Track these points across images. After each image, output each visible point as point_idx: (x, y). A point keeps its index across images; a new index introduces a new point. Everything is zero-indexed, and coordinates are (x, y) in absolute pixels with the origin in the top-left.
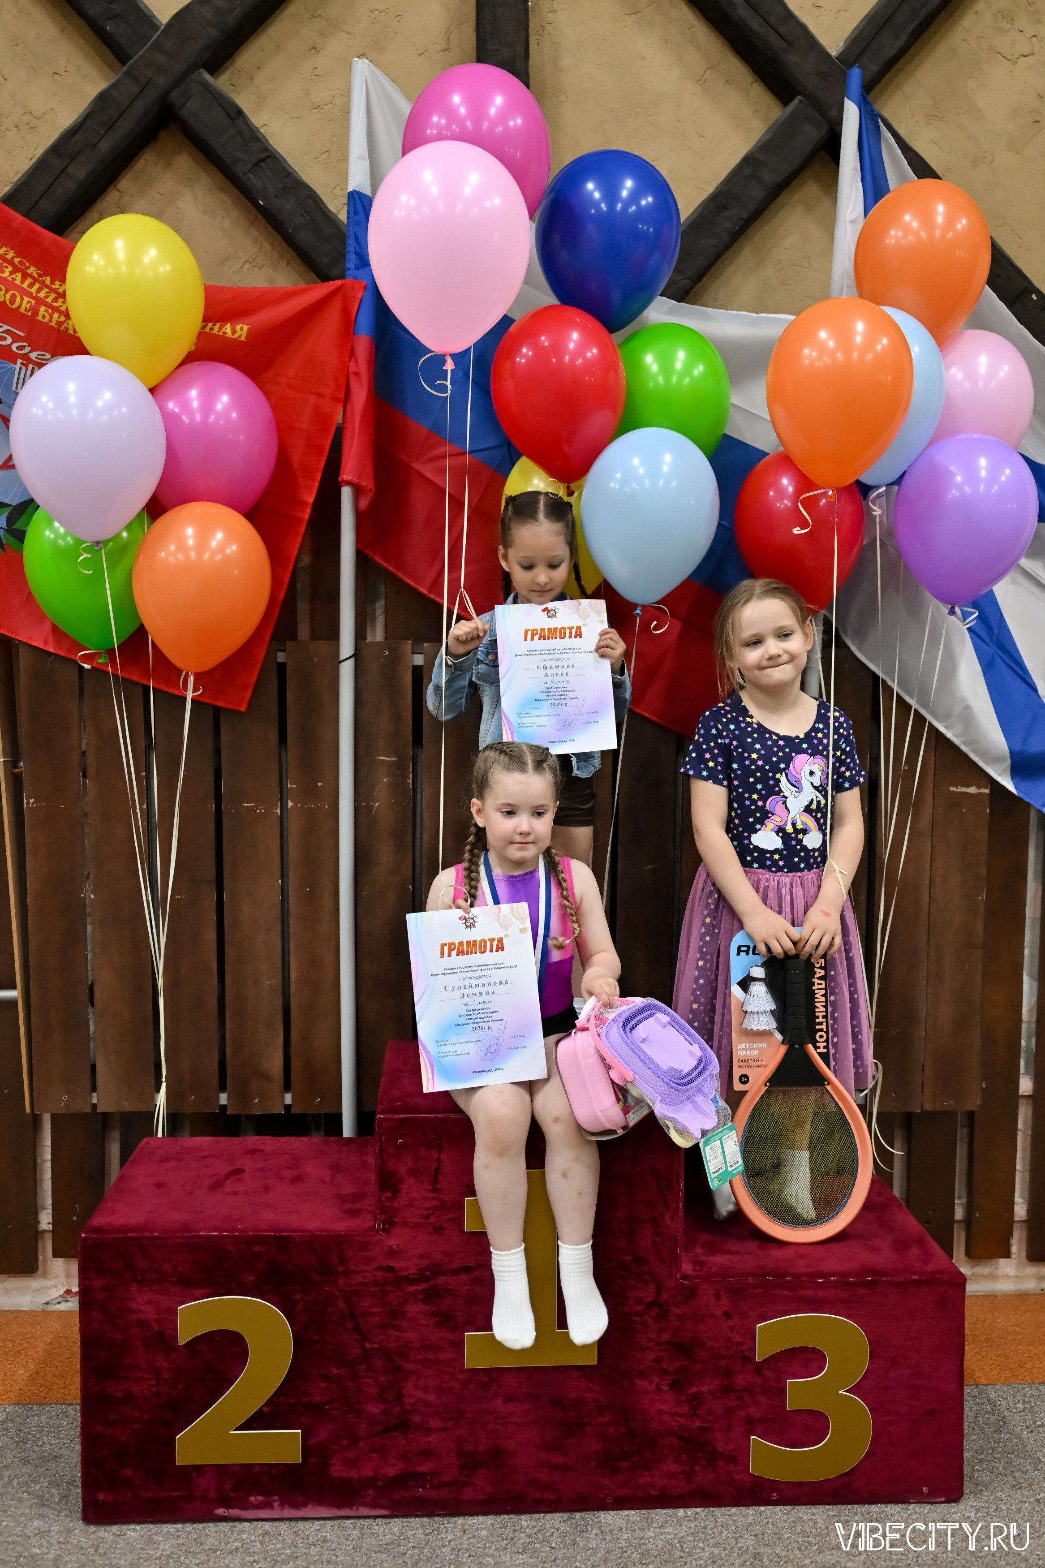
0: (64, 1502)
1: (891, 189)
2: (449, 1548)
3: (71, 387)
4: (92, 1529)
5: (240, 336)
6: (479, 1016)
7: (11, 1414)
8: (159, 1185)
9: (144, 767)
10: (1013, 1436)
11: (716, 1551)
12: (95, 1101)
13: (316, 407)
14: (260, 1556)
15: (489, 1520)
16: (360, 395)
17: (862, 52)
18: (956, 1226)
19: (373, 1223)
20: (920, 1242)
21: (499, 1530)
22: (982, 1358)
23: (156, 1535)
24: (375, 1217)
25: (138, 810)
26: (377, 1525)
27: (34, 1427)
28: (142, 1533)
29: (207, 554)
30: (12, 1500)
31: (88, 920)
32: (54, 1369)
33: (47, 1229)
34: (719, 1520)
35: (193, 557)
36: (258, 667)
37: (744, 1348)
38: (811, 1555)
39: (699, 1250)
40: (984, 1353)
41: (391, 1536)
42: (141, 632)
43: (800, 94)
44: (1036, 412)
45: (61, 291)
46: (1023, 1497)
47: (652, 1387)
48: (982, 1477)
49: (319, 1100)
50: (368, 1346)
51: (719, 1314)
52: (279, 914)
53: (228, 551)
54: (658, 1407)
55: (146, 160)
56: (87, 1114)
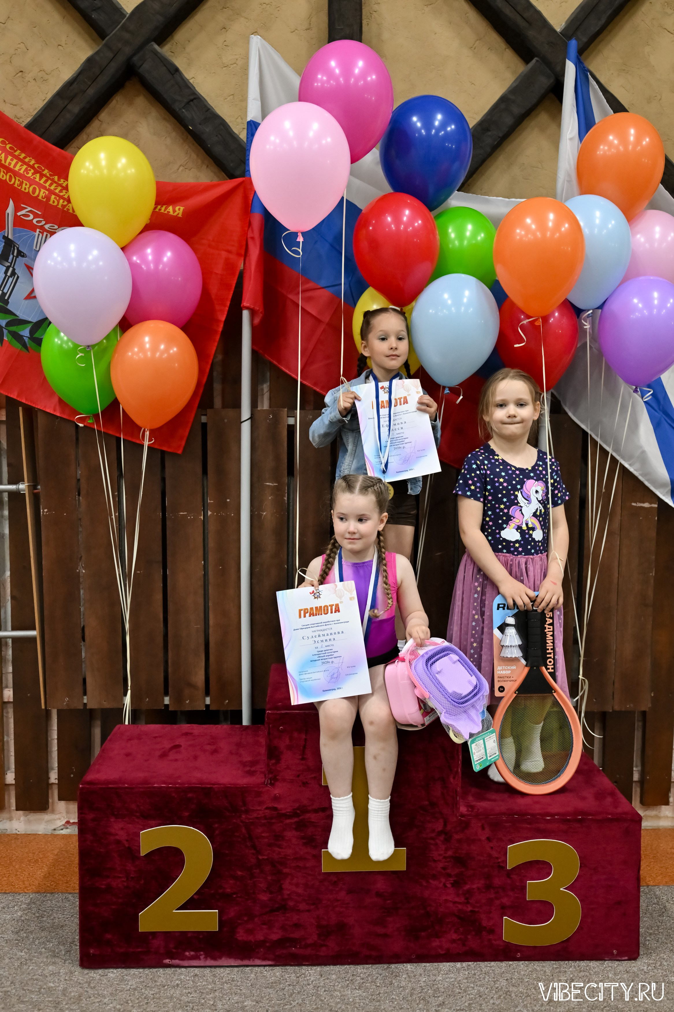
0: (68, 955)
1: (597, 122)
2: (312, 986)
3: (72, 247)
4: (86, 971)
5: (178, 214)
6: (325, 655)
7: (33, 899)
8: (128, 755)
9: (117, 489)
10: (671, 919)
11: (482, 989)
12: (85, 701)
13: (227, 259)
14: (192, 990)
15: (337, 968)
16: (255, 252)
17: (577, 29)
18: (634, 784)
19: (264, 779)
20: (612, 794)
21: (343, 975)
22: (652, 869)
23: (127, 976)
24: (265, 776)
25: (113, 517)
26: (266, 971)
27: (48, 907)
28: (118, 974)
29: (158, 354)
30: (35, 953)
31: (82, 586)
32: (60, 871)
33: (54, 782)
34: (483, 970)
35: (149, 356)
36: (190, 425)
37: (500, 860)
39: (470, 798)
40: (652, 866)
41: (275, 978)
42: (115, 403)
43: (537, 56)
45: (64, 185)
47: (441, 885)
48: (651, 945)
49: (227, 701)
50: (260, 857)
51: (483, 838)
52: (202, 583)
53: (171, 351)
54: (444, 898)
55: (117, 101)
56: (79, 710)
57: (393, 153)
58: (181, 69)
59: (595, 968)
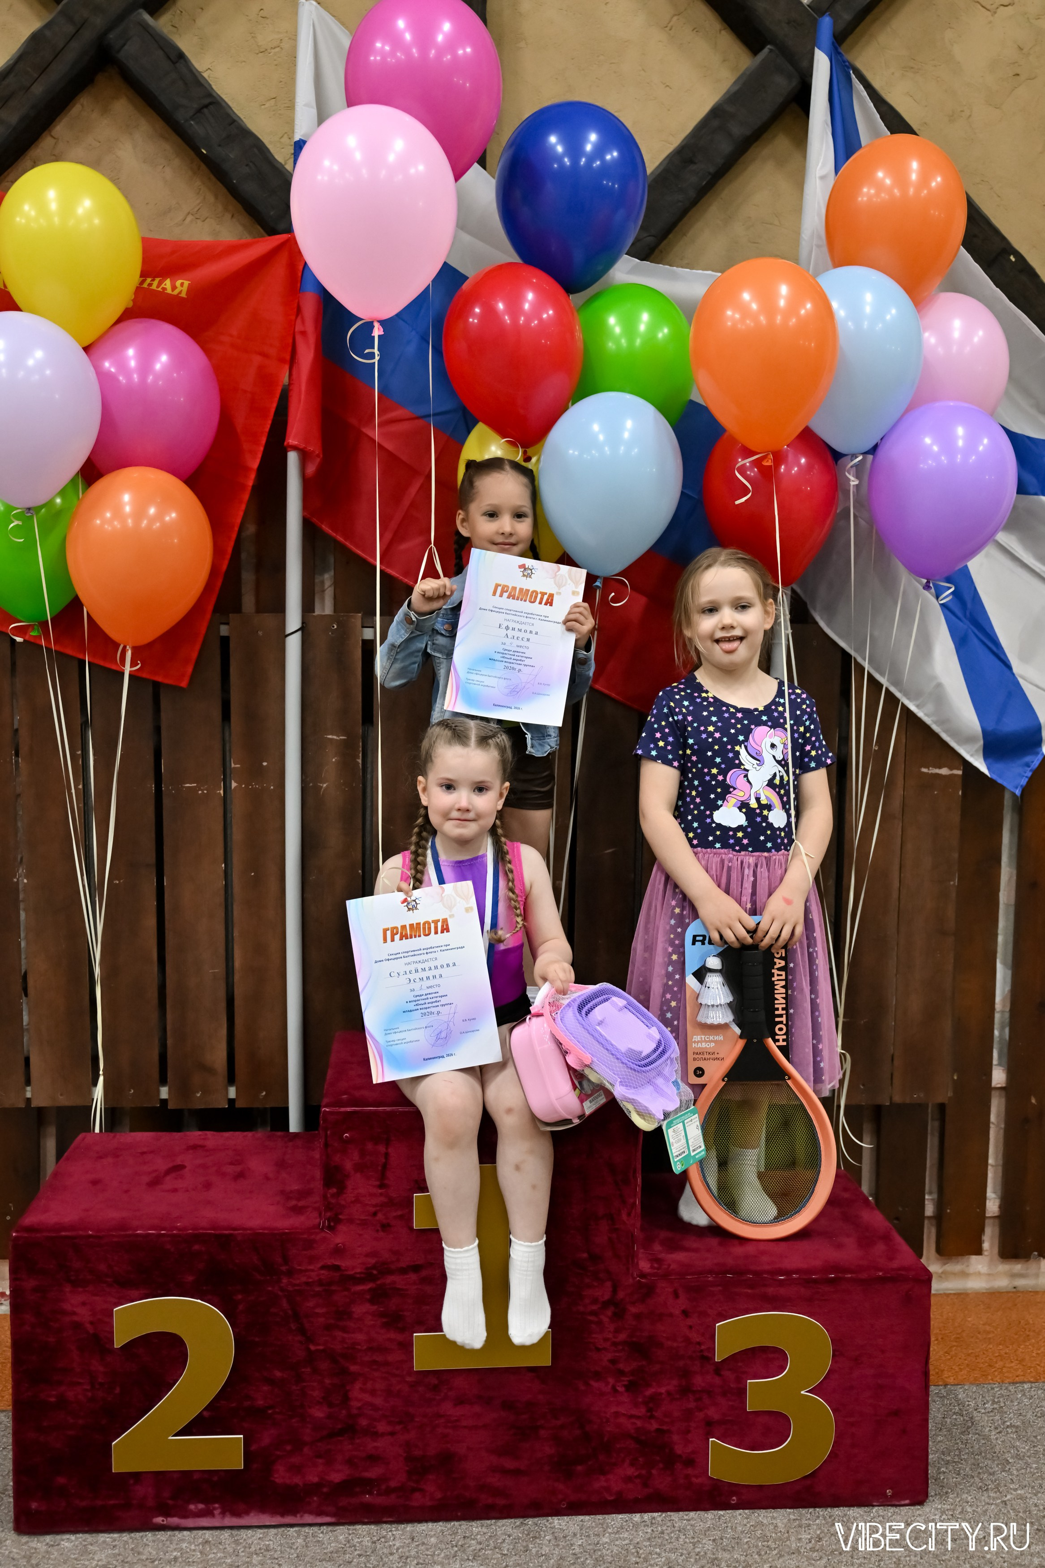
1: (863, 145)
2: (396, 1556)
4: (25, 1539)
5: (180, 292)
6: (427, 1001)
8: (95, 1183)
9: (80, 746)
10: (981, 1437)
11: (673, 1556)
12: (29, 1095)
13: (261, 368)
15: (439, 1526)
16: (306, 356)
18: (926, 1222)
19: (317, 1221)
20: (886, 1238)
21: (449, 1536)
22: (952, 1358)
23: (92, 1545)
24: (320, 1215)
25: (73, 791)
26: (322, 1532)
28: (76, 1543)
29: (145, 522)
31: (22, 906)
34: (676, 1525)
35: (131, 525)
36: (200, 639)
37: (703, 1347)
38: (770, 1560)
39: (657, 1247)
40: (953, 1353)
41: (337, 1544)
42: (76, 604)
43: (769, 43)
44: (1011, 377)
46: (990, 1499)
47: (609, 1389)
48: (947, 1480)
49: (264, 1093)
50: (312, 1348)
51: (677, 1312)
52: (223, 900)
53: (167, 518)
54: (613, 1409)
55: (82, 105)
56: (20, 1109)
57: (518, 194)
58: (188, 54)
59: (857, 1518)
